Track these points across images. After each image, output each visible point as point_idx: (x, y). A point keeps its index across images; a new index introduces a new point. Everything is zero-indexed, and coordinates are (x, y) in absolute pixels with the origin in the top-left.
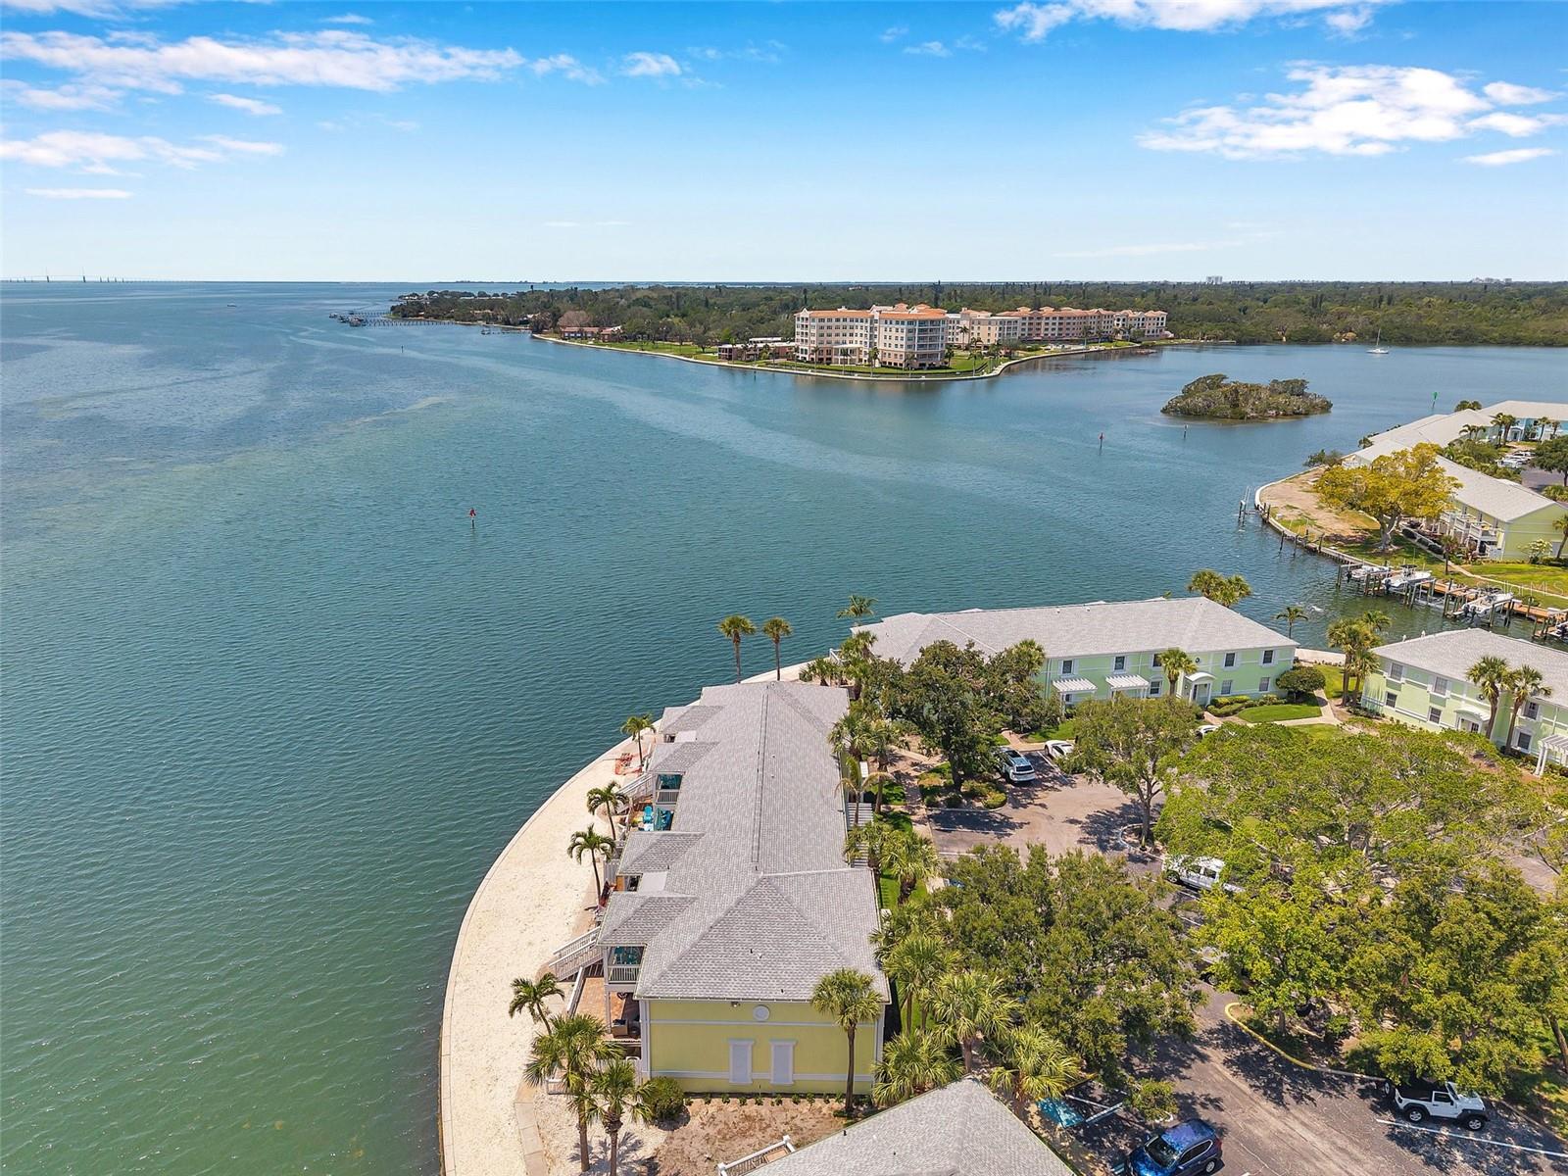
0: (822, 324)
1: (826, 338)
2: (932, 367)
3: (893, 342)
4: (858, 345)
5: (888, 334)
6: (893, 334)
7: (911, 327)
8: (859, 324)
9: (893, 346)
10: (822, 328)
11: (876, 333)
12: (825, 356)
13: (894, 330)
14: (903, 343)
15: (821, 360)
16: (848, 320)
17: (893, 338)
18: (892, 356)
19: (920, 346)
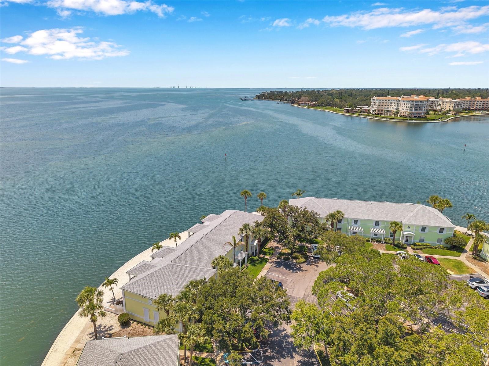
0: (380, 102)
1: (381, 106)
2: (419, 117)
3: (405, 108)
4: (393, 109)
5: (403, 105)
6: (406, 105)
7: (412, 103)
8: (394, 102)
9: (405, 109)
10: (380, 103)
11: (399, 105)
12: (380, 112)
13: (406, 104)
14: (409, 109)
15: (378, 114)
16: (390, 100)
17: (405, 107)
18: (404, 113)
19: (415, 110)
